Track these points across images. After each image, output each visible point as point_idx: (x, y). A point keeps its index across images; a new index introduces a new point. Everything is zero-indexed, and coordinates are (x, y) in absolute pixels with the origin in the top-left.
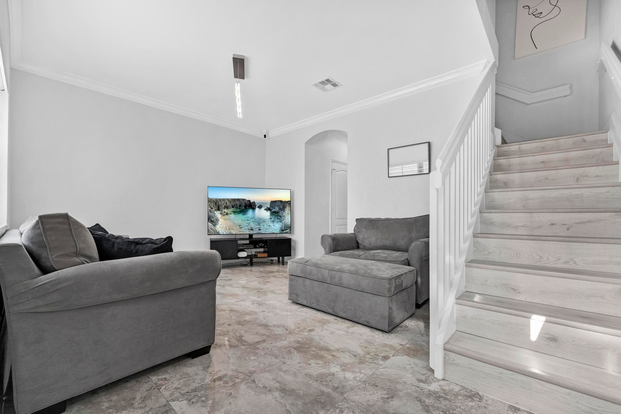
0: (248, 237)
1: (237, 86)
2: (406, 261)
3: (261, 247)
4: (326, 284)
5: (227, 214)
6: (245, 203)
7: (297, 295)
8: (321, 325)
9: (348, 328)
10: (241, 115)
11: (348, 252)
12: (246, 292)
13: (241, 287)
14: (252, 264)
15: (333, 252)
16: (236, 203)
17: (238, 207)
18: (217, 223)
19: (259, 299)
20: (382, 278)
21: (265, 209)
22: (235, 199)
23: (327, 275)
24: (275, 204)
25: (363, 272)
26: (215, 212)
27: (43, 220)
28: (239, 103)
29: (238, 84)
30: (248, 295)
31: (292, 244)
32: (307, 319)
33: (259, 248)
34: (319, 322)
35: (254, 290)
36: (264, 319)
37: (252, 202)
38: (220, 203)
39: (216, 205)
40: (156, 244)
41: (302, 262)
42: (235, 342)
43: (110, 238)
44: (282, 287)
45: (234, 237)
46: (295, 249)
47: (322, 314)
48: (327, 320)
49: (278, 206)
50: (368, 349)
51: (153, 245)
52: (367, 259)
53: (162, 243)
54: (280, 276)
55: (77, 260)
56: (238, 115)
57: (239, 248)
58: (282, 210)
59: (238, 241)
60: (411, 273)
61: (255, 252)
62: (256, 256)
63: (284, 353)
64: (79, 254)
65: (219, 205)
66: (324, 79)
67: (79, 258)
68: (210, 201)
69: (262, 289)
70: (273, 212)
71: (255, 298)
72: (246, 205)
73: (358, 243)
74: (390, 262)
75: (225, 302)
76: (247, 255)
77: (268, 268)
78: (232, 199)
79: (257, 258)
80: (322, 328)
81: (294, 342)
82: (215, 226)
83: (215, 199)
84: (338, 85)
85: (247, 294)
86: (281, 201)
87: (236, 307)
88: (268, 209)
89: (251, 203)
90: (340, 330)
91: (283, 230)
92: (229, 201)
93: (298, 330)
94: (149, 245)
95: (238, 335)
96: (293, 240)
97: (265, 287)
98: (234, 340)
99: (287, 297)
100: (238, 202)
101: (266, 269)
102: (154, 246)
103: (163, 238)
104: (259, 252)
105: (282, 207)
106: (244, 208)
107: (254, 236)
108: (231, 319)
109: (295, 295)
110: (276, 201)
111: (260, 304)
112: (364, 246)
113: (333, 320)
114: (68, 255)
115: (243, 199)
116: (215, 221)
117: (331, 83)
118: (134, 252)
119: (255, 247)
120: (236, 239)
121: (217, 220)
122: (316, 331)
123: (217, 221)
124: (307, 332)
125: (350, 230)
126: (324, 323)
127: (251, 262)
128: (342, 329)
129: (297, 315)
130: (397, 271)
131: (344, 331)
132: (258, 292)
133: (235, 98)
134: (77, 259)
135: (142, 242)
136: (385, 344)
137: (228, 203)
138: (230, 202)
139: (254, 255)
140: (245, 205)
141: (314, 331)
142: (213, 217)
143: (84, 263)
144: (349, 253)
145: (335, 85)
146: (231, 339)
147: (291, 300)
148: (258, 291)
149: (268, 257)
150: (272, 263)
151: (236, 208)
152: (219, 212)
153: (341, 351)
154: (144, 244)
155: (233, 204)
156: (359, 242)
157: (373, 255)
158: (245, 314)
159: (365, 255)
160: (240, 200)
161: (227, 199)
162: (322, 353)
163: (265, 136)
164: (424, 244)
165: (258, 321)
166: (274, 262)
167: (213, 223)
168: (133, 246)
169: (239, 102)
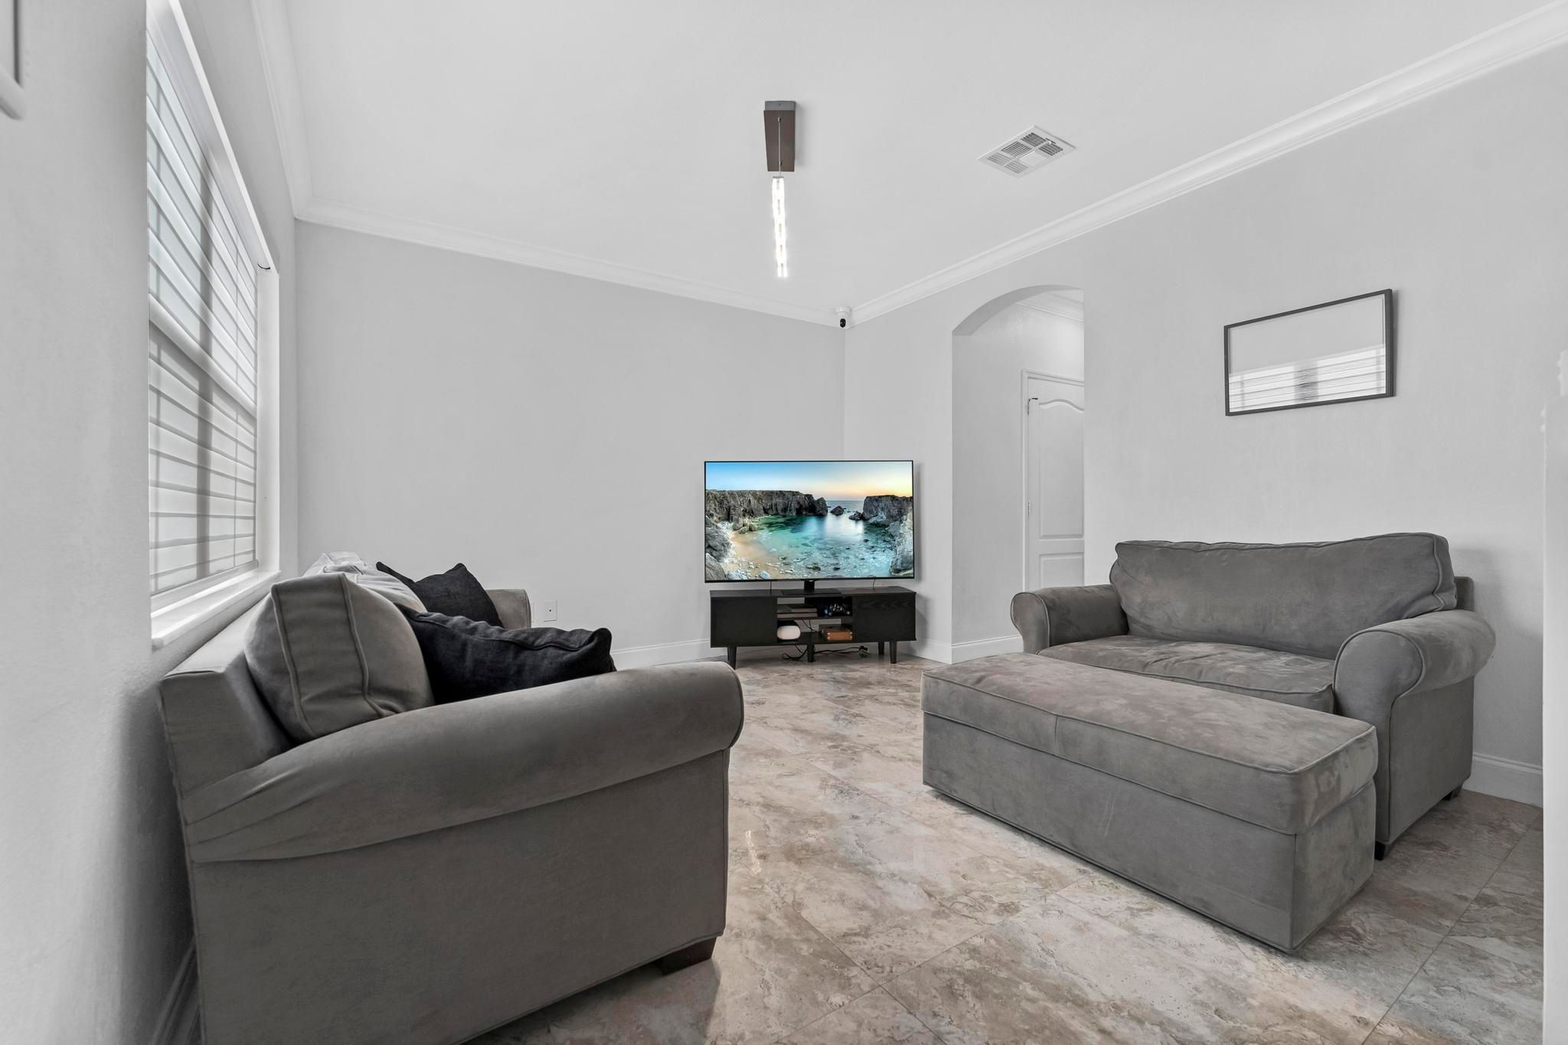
0: (801, 586)
1: (778, 188)
2: (1329, 697)
3: (836, 615)
4: (1044, 756)
5: (751, 530)
6: (799, 503)
7: (950, 774)
8: (1037, 889)
9: (1134, 912)
10: (785, 269)
11: (1102, 650)
12: (802, 745)
13: (789, 729)
14: (811, 658)
15: (1050, 646)
16: (774, 501)
17: (779, 511)
18: (725, 551)
19: (840, 774)
20: (1267, 766)
21: (851, 518)
22: (772, 492)
23: (1051, 730)
24: (877, 505)
25: (1183, 738)
26: (719, 525)
27: (283, 597)
28: (781, 237)
29: (778, 182)
30: (809, 755)
31: (918, 606)
32: (989, 861)
33: (829, 617)
34: (1031, 877)
35: (823, 738)
36: (860, 846)
37: (816, 499)
38: (733, 502)
39: (721, 507)
40: (568, 649)
41: (966, 680)
42: (780, 923)
43: (456, 631)
44: (900, 737)
45: (765, 586)
46: (925, 622)
47: (1033, 844)
48: (1053, 871)
49: (886, 511)
50: (1231, 1023)
51: (561, 652)
52: (1173, 679)
53: (584, 648)
54: (887, 699)
55: (364, 705)
56: (779, 269)
57: (779, 616)
58: (895, 521)
59: (779, 599)
60: (1363, 745)
61: (820, 626)
62: (821, 637)
63: (934, 992)
64: (369, 689)
65: (730, 507)
66: (1017, 135)
67: (370, 701)
68: (708, 495)
69: (844, 738)
70: (871, 524)
71: (828, 768)
72: (801, 506)
73: (1124, 615)
74: (1262, 693)
75: (749, 776)
76: (802, 633)
77: (854, 671)
78: (763, 492)
79: (826, 642)
80: (1043, 902)
81: (961, 952)
82: (718, 558)
83: (718, 492)
84: (1060, 149)
85: (806, 753)
86: (893, 498)
87: (781, 797)
88: (858, 518)
89: (814, 501)
90: (1106, 918)
91: (898, 571)
92: (755, 498)
93: (965, 899)
94: (551, 652)
95: (789, 899)
96: (921, 597)
97: (852, 731)
98: (778, 917)
99: (919, 772)
100: (781, 501)
101: (851, 674)
102: (564, 655)
103: (588, 632)
104: (831, 627)
105: (894, 512)
106: (797, 514)
107: (818, 586)
108: (767, 836)
109: (944, 775)
110: (880, 497)
111: (844, 790)
112: (1149, 628)
113: (1073, 871)
114: (342, 694)
115: (793, 492)
116: (718, 548)
117: (1040, 146)
118: (512, 672)
119: (821, 615)
120: (774, 594)
121: (725, 544)
122: (1024, 911)
123: (724, 546)
124: (997, 913)
125: (1097, 573)
126: (1046, 884)
127: (810, 651)
128: (1111, 916)
129: (955, 841)
130: (1309, 740)
131: (1120, 923)
132: (835, 747)
133: (772, 223)
134: (365, 702)
135: (533, 642)
136: (1290, 1008)
137: (752, 503)
138: (759, 499)
139: (817, 635)
140: (797, 506)
141: (1018, 911)
142: (714, 537)
143: (380, 716)
144: (1104, 653)
145: (1051, 149)
146: (770, 911)
147: (932, 786)
148: (834, 744)
149: (854, 641)
150: (864, 656)
151: (775, 514)
152: (731, 525)
153: (1129, 1014)
154: (540, 648)
155: (767, 503)
156: (1129, 612)
157: (1195, 664)
158: (804, 822)
159: (1164, 663)
160: (784, 495)
161: (750, 492)
162: (1061, 1013)
163: (843, 323)
164: (1403, 643)
165: (841, 852)
166: (868, 652)
167: (715, 553)
168: (511, 655)
169: (780, 235)
